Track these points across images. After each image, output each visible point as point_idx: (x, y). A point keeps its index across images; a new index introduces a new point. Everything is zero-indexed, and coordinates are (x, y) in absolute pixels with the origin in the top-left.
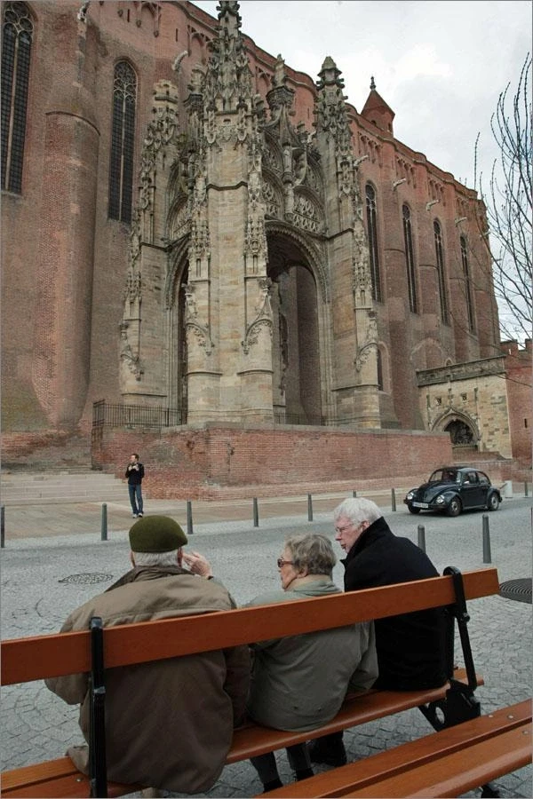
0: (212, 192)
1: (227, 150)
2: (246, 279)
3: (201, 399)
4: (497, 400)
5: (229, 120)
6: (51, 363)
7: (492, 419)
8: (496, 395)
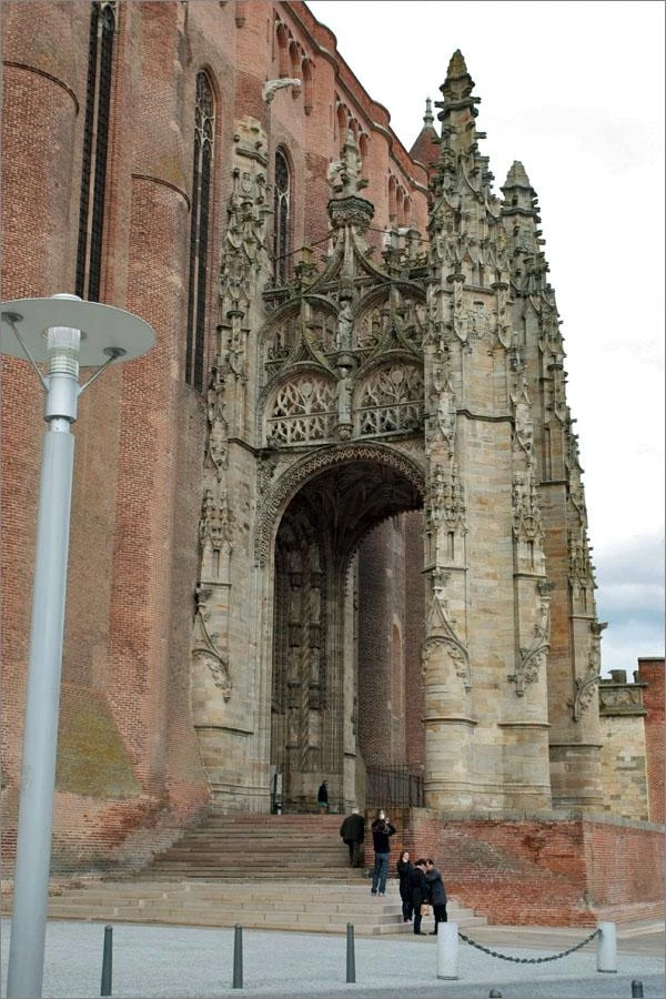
0: (465, 423)
1: (478, 353)
2: (516, 576)
3: (461, 764)
4: (628, 762)
5: (481, 303)
6: (142, 664)
7: (618, 797)
8: (629, 752)
